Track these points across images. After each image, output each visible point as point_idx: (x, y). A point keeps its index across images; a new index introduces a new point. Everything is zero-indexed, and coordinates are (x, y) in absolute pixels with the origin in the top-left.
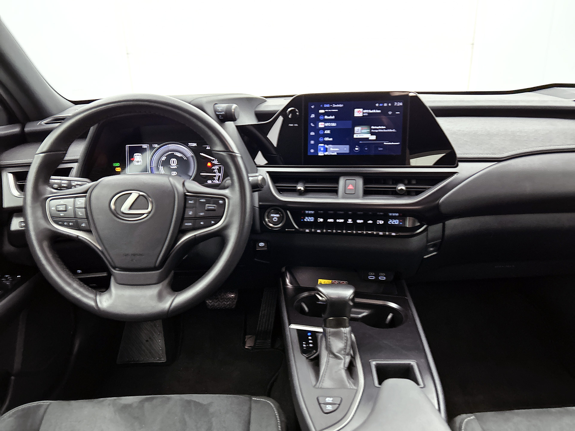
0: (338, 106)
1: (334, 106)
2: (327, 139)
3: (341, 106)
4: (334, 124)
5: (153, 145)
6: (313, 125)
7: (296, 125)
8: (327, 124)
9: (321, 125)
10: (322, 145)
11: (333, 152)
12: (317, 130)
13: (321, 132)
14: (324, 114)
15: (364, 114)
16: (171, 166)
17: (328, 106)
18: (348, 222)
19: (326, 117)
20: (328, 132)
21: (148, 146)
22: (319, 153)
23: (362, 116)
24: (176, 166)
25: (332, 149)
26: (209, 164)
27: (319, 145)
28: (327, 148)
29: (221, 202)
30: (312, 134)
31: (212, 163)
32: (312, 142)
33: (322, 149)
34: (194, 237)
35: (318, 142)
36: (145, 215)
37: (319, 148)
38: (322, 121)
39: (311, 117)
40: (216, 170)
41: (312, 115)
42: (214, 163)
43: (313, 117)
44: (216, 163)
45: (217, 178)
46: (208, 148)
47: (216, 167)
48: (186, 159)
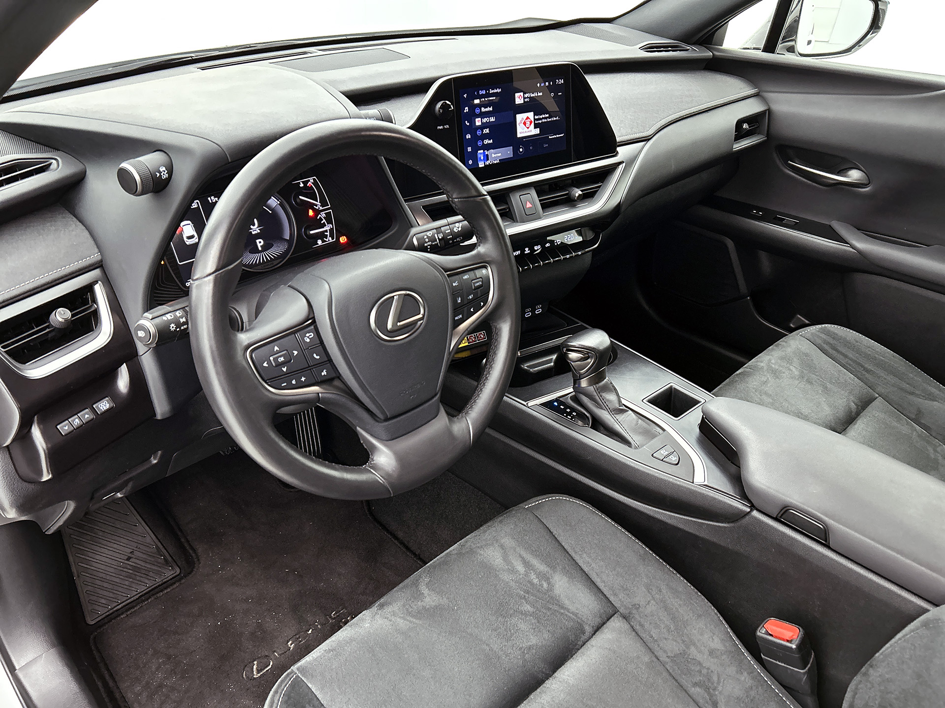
0: (495, 91)
1: (491, 91)
2: (487, 142)
3: (499, 90)
4: (492, 119)
5: (209, 199)
6: (468, 124)
7: (447, 126)
8: (485, 120)
9: (478, 122)
10: (482, 151)
11: (495, 158)
12: (473, 129)
13: (479, 133)
14: (479, 106)
15: (526, 100)
16: (252, 230)
17: (484, 92)
18: (525, 252)
19: (483, 110)
20: (487, 131)
22: (480, 164)
23: (523, 102)
24: (257, 229)
25: (493, 156)
26: (311, 213)
27: (479, 152)
28: (487, 155)
30: (468, 136)
31: (314, 210)
32: (469, 149)
33: (482, 158)
35: (476, 149)
37: (479, 156)
38: (478, 116)
39: (465, 111)
40: (324, 220)
41: (466, 108)
42: (319, 208)
43: (467, 111)
44: (321, 208)
45: (328, 234)
46: (302, 185)
47: (323, 215)
48: (271, 212)
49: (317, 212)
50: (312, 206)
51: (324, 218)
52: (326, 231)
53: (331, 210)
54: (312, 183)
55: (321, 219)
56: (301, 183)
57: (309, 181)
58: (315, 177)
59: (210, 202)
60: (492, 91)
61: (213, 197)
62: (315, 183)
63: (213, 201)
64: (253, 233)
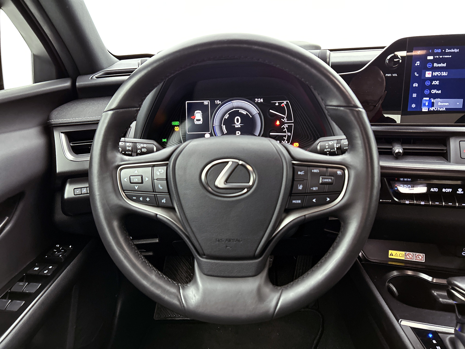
0: (452, 51)
1: (447, 51)
2: (434, 91)
3: (456, 51)
4: (444, 74)
5: (216, 101)
6: (417, 75)
7: (395, 75)
8: (435, 74)
9: (428, 74)
10: (428, 99)
11: (441, 107)
12: (422, 80)
13: (427, 83)
14: (432, 61)
16: (235, 125)
17: (439, 51)
18: (457, 192)
19: (435, 65)
20: (437, 83)
21: (208, 102)
22: (423, 109)
24: (239, 125)
25: (440, 104)
26: (278, 123)
27: (424, 99)
28: (433, 103)
29: (339, 172)
30: (416, 85)
31: (281, 122)
32: (415, 95)
33: (427, 104)
34: (304, 217)
35: (421, 95)
36: (246, 190)
37: (423, 102)
38: (429, 70)
39: (416, 65)
40: (286, 129)
41: (417, 62)
42: (285, 121)
43: (419, 64)
44: (286, 121)
45: (286, 138)
46: (277, 104)
47: (286, 126)
48: (251, 117)
49: (282, 123)
50: (280, 118)
51: (286, 128)
52: (285, 136)
53: (293, 124)
54: (285, 104)
55: (284, 128)
56: (277, 103)
57: (283, 102)
58: (288, 101)
59: (216, 103)
60: (449, 51)
61: (219, 101)
62: (287, 105)
63: (218, 103)
64: (236, 127)
